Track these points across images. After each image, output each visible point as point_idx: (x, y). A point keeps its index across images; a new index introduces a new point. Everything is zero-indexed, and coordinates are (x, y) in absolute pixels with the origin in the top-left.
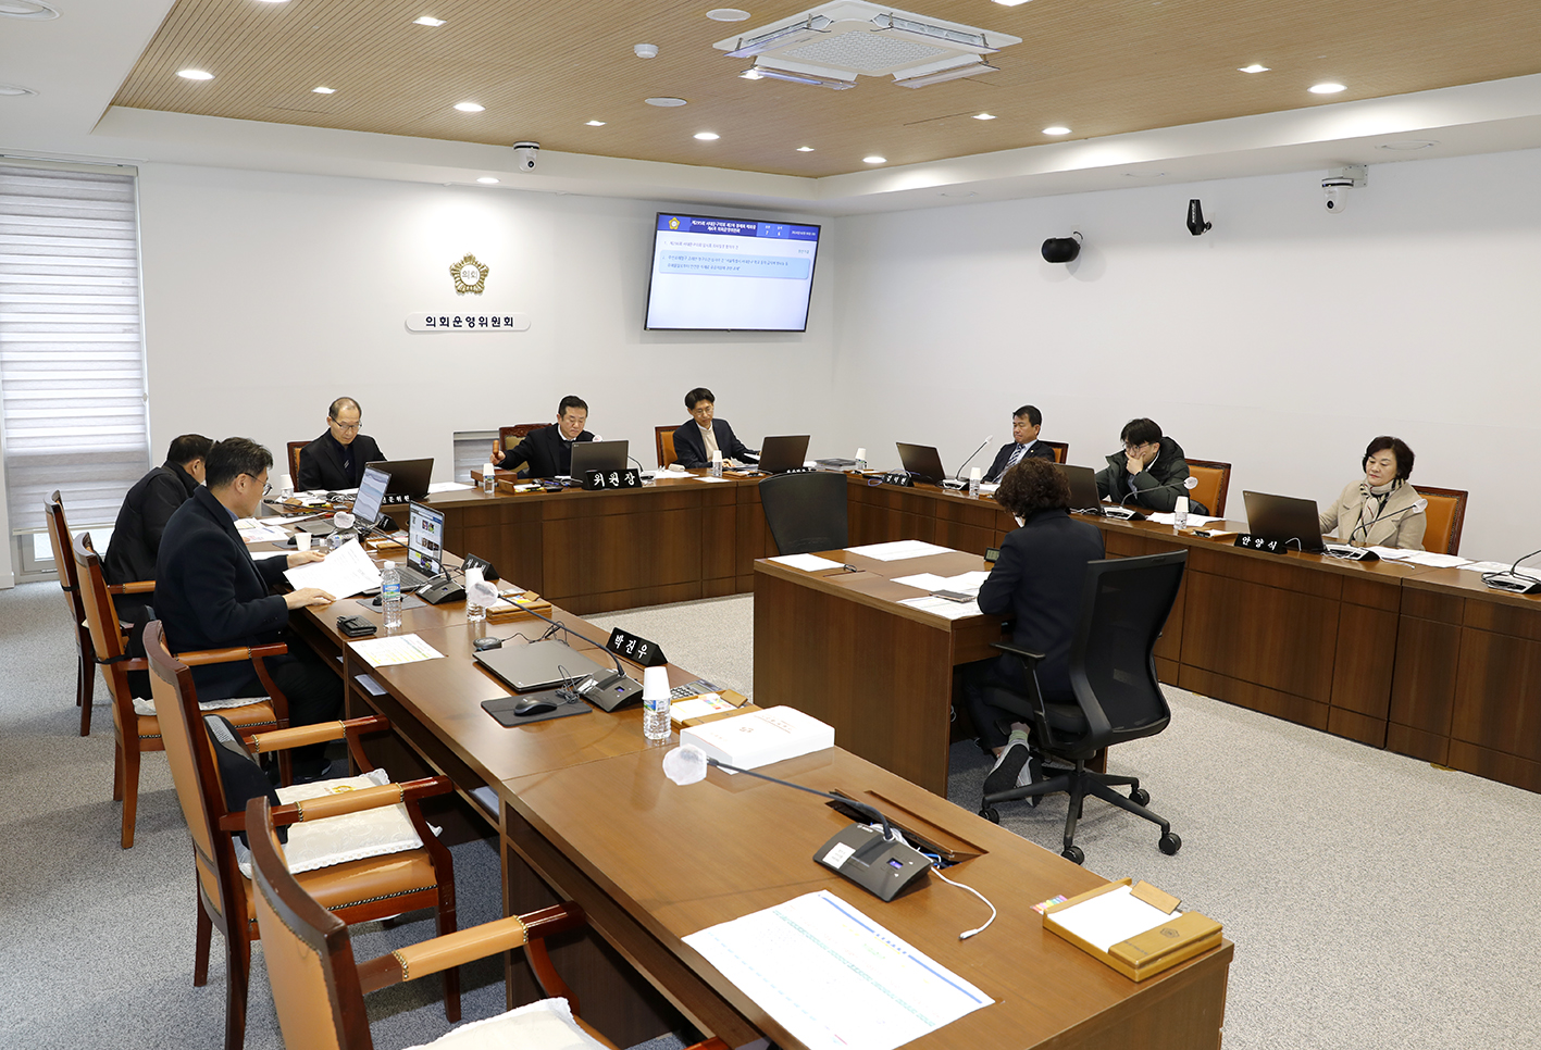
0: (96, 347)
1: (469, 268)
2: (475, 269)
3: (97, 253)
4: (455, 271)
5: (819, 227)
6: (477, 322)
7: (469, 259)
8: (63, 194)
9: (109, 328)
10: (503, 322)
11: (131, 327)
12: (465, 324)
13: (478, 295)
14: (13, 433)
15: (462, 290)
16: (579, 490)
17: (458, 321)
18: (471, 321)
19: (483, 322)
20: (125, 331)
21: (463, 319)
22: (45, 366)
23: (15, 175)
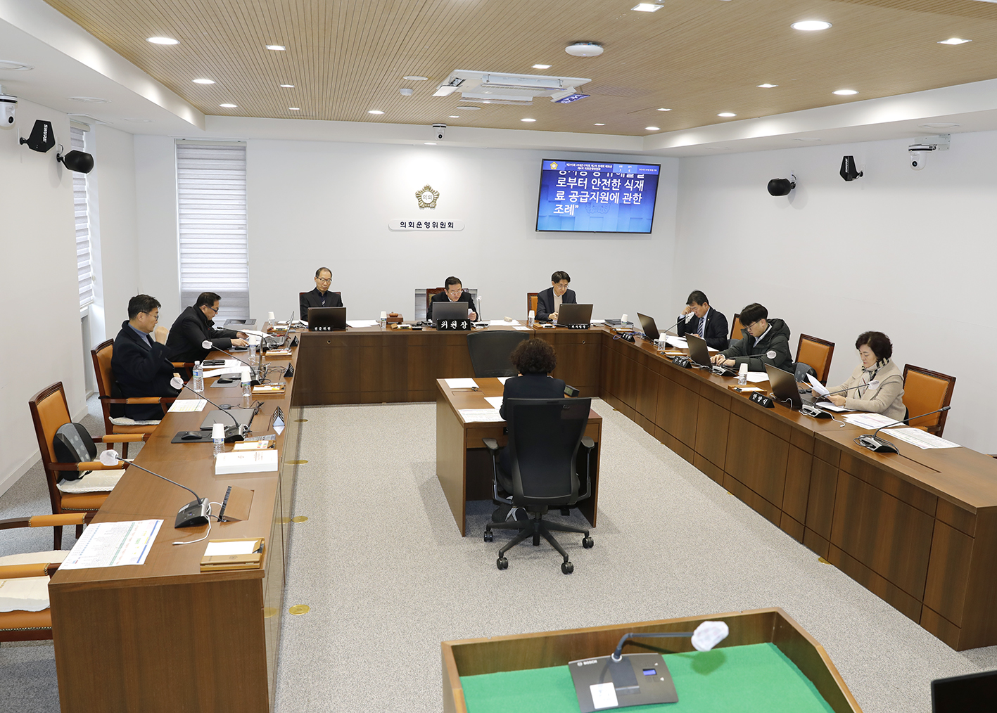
0: (225, 236)
1: (427, 193)
2: (431, 194)
3: (227, 187)
4: (418, 195)
5: (659, 165)
6: (431, 225)
7: (428, 188)
8: (212, 157)
9: (232, 227)
10: (447, 225)
11: (242, 226)
12: (424, 226)
13: (432, 209)
14: (186, 280)
15: (423, 206)
16: (435, 330)
17: (419, 224)
18: (427, 225)
19: (435, 225)
20: (239, 229)
21: (423, 223)
22: (200, 246)
23: (190, 148)
